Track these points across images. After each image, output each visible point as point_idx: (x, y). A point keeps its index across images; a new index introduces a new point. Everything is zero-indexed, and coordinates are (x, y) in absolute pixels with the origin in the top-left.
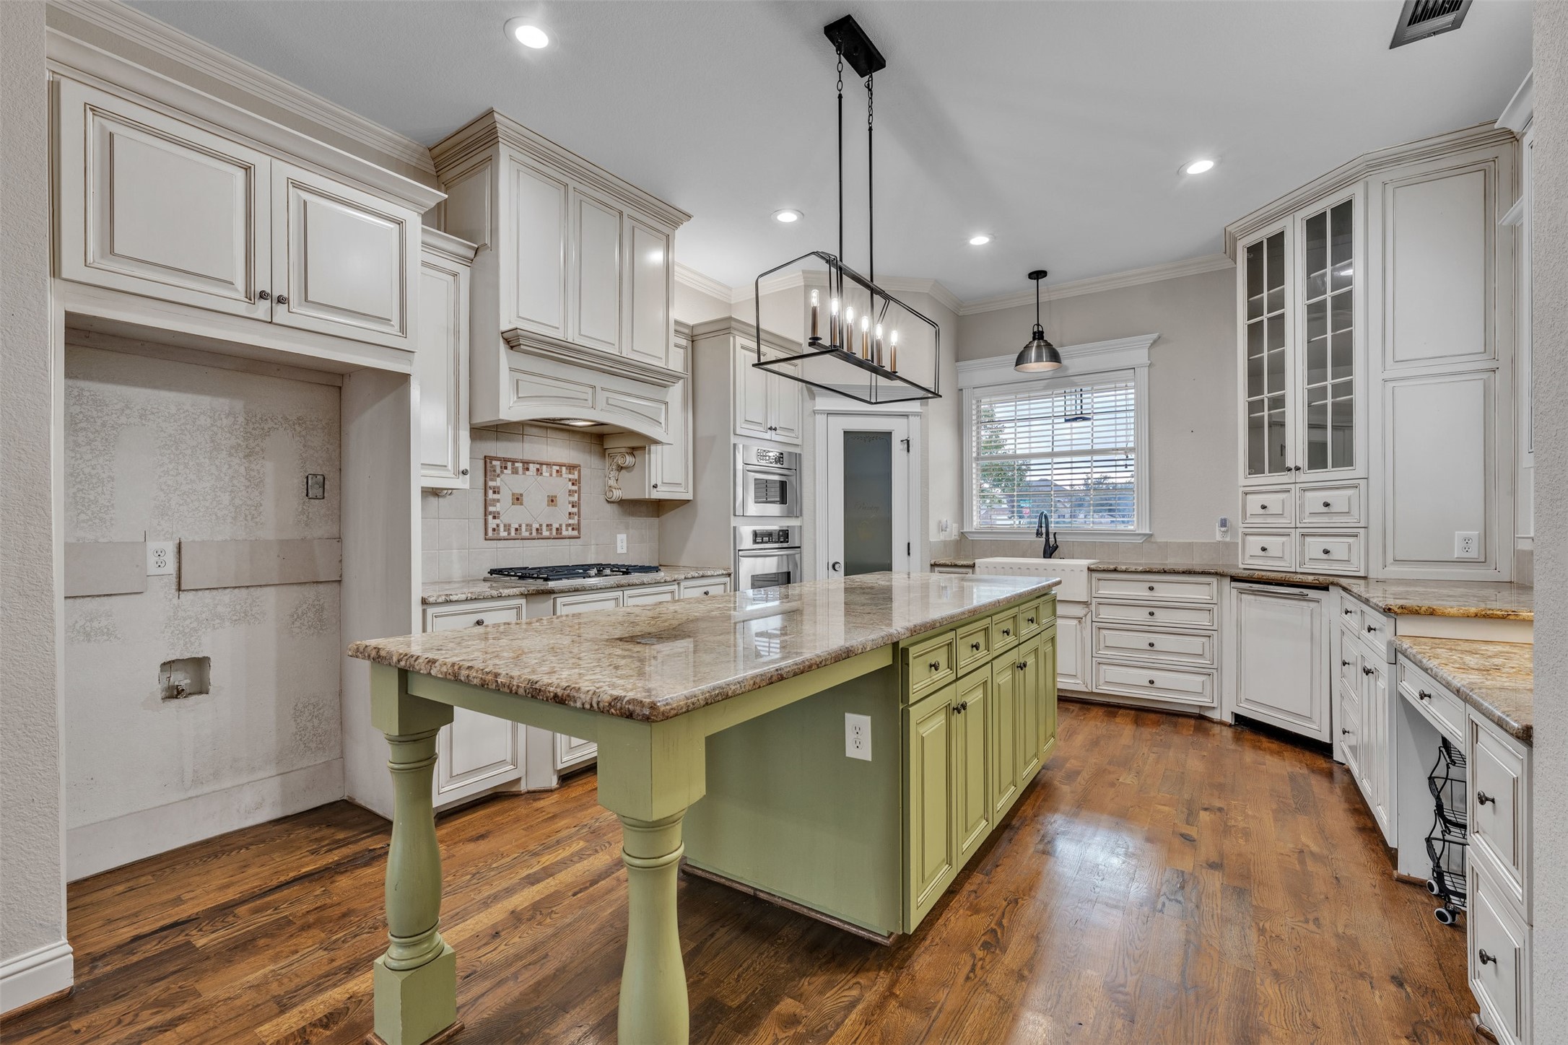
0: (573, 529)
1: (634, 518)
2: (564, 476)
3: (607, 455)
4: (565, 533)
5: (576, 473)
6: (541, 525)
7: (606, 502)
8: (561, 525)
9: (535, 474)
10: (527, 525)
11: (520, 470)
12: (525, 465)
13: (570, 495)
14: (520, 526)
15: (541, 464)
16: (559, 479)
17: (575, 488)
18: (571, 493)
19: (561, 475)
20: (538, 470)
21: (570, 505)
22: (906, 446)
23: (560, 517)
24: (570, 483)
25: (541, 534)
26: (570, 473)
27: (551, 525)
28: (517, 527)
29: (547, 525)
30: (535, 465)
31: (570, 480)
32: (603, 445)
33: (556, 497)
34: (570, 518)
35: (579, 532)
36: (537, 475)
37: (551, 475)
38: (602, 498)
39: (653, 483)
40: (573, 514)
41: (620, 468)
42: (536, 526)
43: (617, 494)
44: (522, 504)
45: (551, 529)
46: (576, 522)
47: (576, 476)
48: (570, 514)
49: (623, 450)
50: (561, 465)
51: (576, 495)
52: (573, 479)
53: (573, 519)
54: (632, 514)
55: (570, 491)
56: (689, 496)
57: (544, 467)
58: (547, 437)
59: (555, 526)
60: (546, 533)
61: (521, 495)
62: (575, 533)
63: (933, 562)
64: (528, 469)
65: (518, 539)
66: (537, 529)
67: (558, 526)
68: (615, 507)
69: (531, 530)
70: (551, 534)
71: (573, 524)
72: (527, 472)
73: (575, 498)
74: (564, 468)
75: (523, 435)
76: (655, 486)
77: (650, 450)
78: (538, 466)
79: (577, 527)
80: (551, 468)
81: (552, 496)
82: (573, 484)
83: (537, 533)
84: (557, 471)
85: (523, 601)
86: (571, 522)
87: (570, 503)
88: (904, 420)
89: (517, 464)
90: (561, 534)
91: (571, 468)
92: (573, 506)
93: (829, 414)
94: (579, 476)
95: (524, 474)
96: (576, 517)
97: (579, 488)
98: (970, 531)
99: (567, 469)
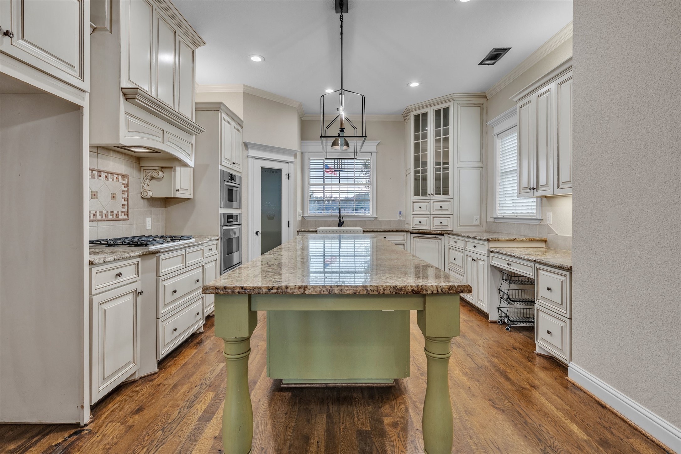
0: (125, 215)
1: (154, 208)
2: (120, 181)
3: (142, 170)
4: (120, 217)
5: (126, 180)
6: (107, 212)
7: (141, 198)
8: (118, 212)
9: (104, 179)
10: (100, 212)
11: (96, 176)
12: (99, 173)
13: (123, 193)
14: (96, 212)
15: (108, 173)
16: (117, 183)
17: (126, 189)
18: (124, 192)
19: (118, 181)
20: (106, 177)
21: (123, 200)
22: (288, 176)
23: (118, 208)
24: (123, 186)
25: (108, 217)
26: (123, 180)
27: (113, 212)
28: (94, 213)
29: (111, 212)
30: (105, 173)
31: (123, 184)
32: (140, 164)
33: (116, 194)
34: (123, 208)
35: (128, 217)
36: (106, 180)
37: (113, 180)
38: (139, 195)
39: (177, 189)
40: (125, 205)
41: (152, 178)
42: (105, 212)
43: (150, 194)
44: (97, 198)
45: (113, 215)
46: (126, 210)
47: (126, 182)
48: (123, 205)
49: (157, 168)
50: (118, 175)
51: (126, 193)
52: (125, 184)
53: (125, 208)
54: (154, 206)
55: (123, 191)
56: (191, 197)
57: (110, 175)
58: (111, 156)
59: (115, 212)
60: (110, 217)
61: (97, 192)
62: (126, 217)
63: (298, 230)
64: (100, 176)
65: (95, 221)
66: (106, 215)
67: (117, 213)
68: (145, 201)
69: (102, 215)
70: (113, 217)
71: (125, 212)
72: (100, 177)
73: (126, 196)
74: (120, 176)
75: (97, 153)
76: (178, 190)
77: (175, 169)
78: (106, 174)
79: (126, 214)
80: (113, 176)
81: (114, 194)
82: (125, 187)
83: (106, 217)
84: (117, 178)
85: (139, 259)
86: (124, 210)
87: (123, 198)
88: (286, 165)
89: (94, 172)
90: (118, 217)
91: (124, 176)
92: (125, 200)
93: (255, 158)
94: (128, 182)
95: (98, 179)
96: (126, 207)
97: (128, 189)
98: (307, 216)
99: (121, 177)
